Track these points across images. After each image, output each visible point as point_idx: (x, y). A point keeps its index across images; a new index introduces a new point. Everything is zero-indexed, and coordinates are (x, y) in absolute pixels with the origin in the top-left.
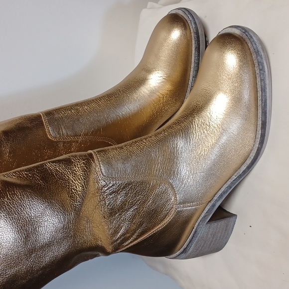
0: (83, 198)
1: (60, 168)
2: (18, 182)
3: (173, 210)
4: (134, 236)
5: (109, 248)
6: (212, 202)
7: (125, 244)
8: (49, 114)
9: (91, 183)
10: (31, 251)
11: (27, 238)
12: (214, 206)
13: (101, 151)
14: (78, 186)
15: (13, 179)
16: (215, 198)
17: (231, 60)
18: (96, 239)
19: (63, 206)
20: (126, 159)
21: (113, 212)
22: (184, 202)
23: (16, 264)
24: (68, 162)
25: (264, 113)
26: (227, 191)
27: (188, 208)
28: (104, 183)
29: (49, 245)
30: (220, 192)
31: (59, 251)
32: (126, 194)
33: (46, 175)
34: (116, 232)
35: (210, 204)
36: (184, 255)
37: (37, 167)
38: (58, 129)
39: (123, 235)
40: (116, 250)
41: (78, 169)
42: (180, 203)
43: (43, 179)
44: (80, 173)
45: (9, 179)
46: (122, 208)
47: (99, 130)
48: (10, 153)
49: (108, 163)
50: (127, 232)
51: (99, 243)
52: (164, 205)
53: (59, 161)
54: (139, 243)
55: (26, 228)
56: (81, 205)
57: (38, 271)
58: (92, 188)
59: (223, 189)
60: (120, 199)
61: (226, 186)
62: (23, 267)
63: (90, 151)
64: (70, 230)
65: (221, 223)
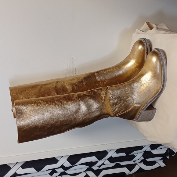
0: (105, 100)
1: (99, 91)
2: (88, 94)
3: (133, 105)
4: (120, 112)
5: (112, 115)
6: (147, 104)
7: (117, 114)
8: (97, 72)
9: (107, 96)
10: (90, 113)
11: (89, 109)
12: (147, 105)
13: (111, 87)
14: (103, 96)
15: (86, 94)
16: (148, 103)
17: (154, 59)
18: (108, 112)
19: (99, 102)
20: (118, 90)
21: (113, 105)
22: (137, 103)
23: (86, 116)
24: (101, 89)
25: (164, 77)
26: (151, 101)
27: (138, 105)
28: (111, 96)
29: (95, 112)
30: (149, 101)
31: (97, 114)
32: (118, 100)
33: (95, 93)
34: (114, 110)
35: (146, 105)
36: (137, 120)
37: (92, 91)
38: (100, 77)
39: (117, 111)
40: (114, 116)
41: (104, 92)
42: (135, 104)
43: (94, 94)
44: (104, 93)
45: (85, 94)
46: (116, 104)
47: (113, 78)
48: (85, 84)
49: (112, 90)
50: (118, 111)
51: (109, 113)
52: (130, 104)
53: (98, 89)
54: (122, 115)
55: (89, 107)
56: (104, 102)
57: (91, 118)
58: (107, 97)
59: (150, 100)
60: (116, 101)
61: (151, 99)
62: (88, 117)
63: (108, 87)
64: (101, 108)
65: (150, 111)
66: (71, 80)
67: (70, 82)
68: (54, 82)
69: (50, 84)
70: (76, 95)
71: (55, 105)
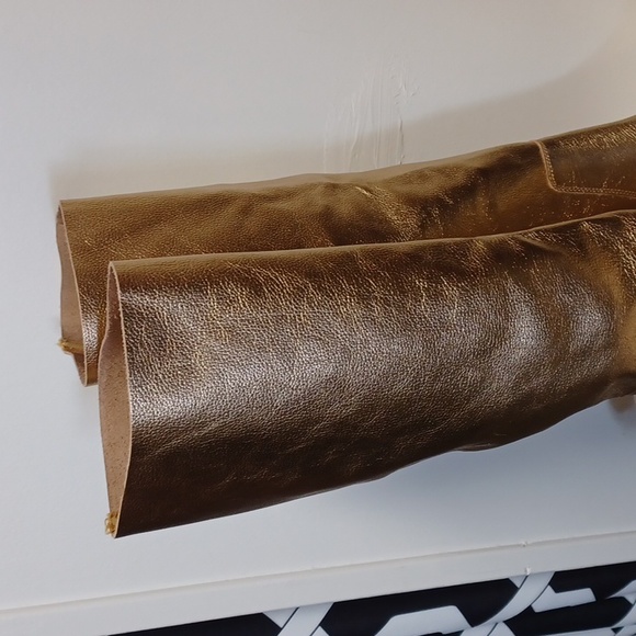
24: (617, 223)
33: (584, 240)
37: (570, 227)
45: (532, 242)
53: (601, 221)
66: (407, 179)
67: (406, 189)
68: (313, 186)
69: (289, 194)
70: (480, 245)
71: (364, 299)
